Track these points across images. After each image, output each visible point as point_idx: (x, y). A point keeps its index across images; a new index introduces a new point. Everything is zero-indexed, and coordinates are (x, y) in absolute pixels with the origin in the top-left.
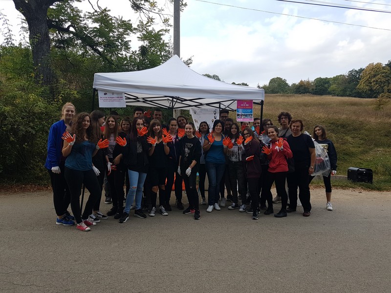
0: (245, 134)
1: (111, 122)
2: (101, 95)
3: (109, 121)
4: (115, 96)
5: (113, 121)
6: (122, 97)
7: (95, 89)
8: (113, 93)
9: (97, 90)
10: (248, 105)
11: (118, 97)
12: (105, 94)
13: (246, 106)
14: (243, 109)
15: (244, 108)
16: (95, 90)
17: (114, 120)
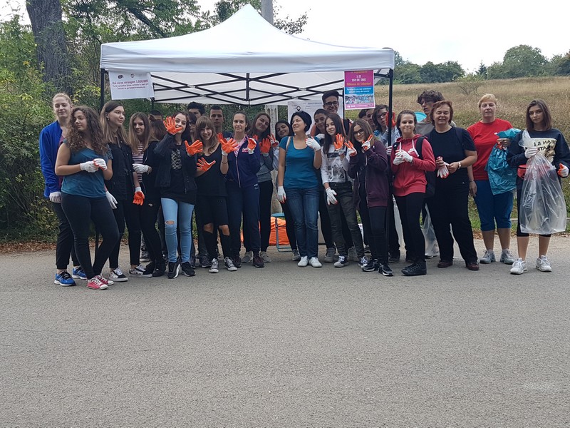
0: (356, 133)
1: (138, 126)
2: (113, 78)
3: (136, 124)
4: (136, 79)
5: (140, 124)
6: (147, 81)
7: (103, 70)
8: (132, 74)
9: (107, 72)
10: (364, 80)
11: (142, 81)
12: (120, 77)
13: (360, 82)
14: (356, 87)
15: (358, 86)
16: (104, 72)
17: (142, 122)
